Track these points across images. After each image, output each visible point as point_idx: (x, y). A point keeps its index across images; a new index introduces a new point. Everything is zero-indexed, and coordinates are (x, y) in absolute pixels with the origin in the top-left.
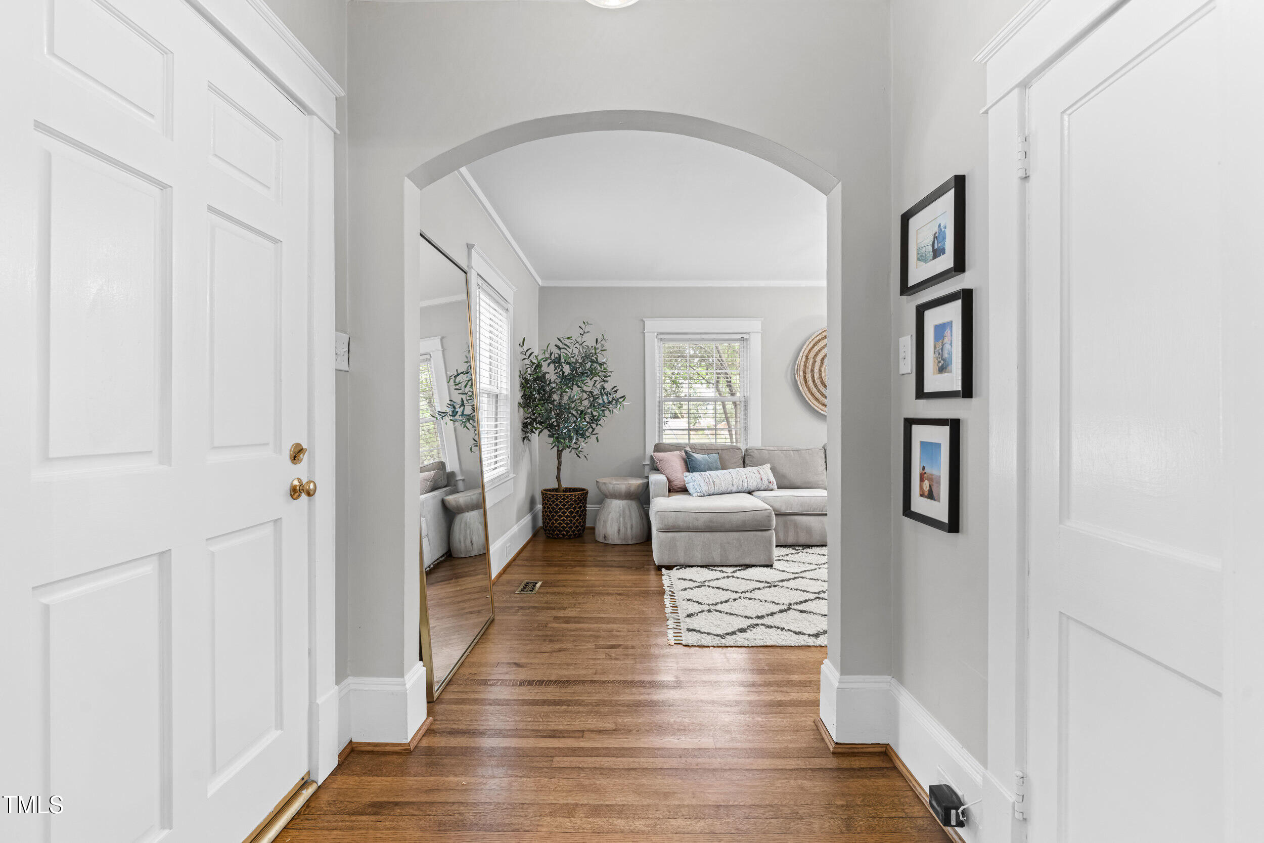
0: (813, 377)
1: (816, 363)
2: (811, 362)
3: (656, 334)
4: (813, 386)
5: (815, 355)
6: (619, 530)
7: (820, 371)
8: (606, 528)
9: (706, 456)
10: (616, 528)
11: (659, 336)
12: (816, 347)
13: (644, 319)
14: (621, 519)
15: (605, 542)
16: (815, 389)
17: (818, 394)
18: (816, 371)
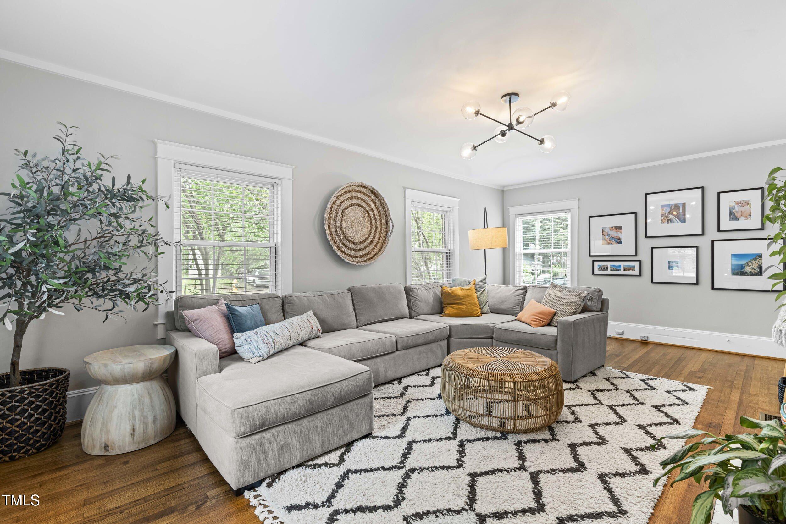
0: (336, 227)
1: (338, 215)
2: (334, 213)
3: (173, 162)
4: (336, 236)
5: (337, 208)
6: (134, 430)
7: (341, 223)
8: (108, 432)
9: (249, 308)
10: (128, 429)
11: (177, 165)
12: (338, 200)
13: (156, 140)
14: (137, 413)
15: (107, 454)
16: (337, 238)
17: (340, 242)
18: (338, 222)
